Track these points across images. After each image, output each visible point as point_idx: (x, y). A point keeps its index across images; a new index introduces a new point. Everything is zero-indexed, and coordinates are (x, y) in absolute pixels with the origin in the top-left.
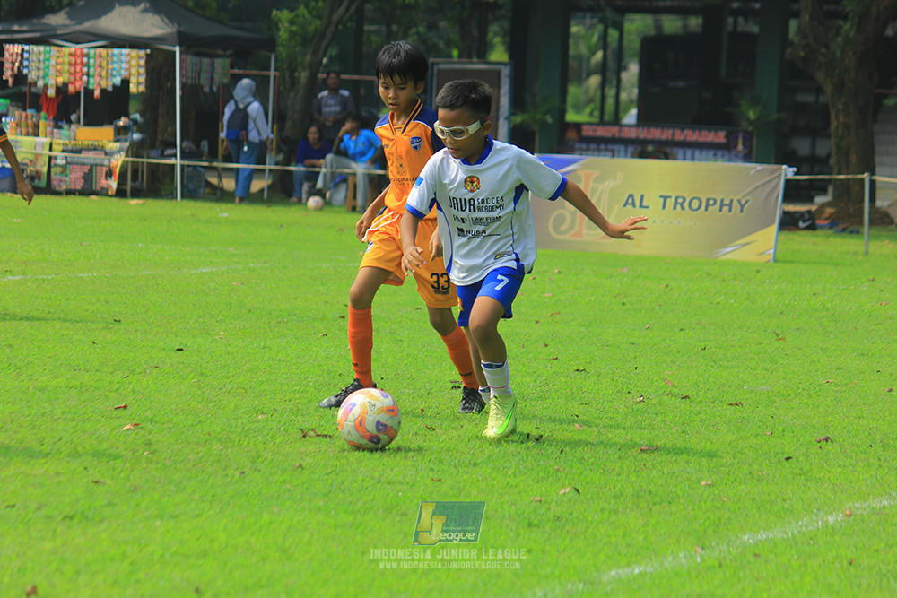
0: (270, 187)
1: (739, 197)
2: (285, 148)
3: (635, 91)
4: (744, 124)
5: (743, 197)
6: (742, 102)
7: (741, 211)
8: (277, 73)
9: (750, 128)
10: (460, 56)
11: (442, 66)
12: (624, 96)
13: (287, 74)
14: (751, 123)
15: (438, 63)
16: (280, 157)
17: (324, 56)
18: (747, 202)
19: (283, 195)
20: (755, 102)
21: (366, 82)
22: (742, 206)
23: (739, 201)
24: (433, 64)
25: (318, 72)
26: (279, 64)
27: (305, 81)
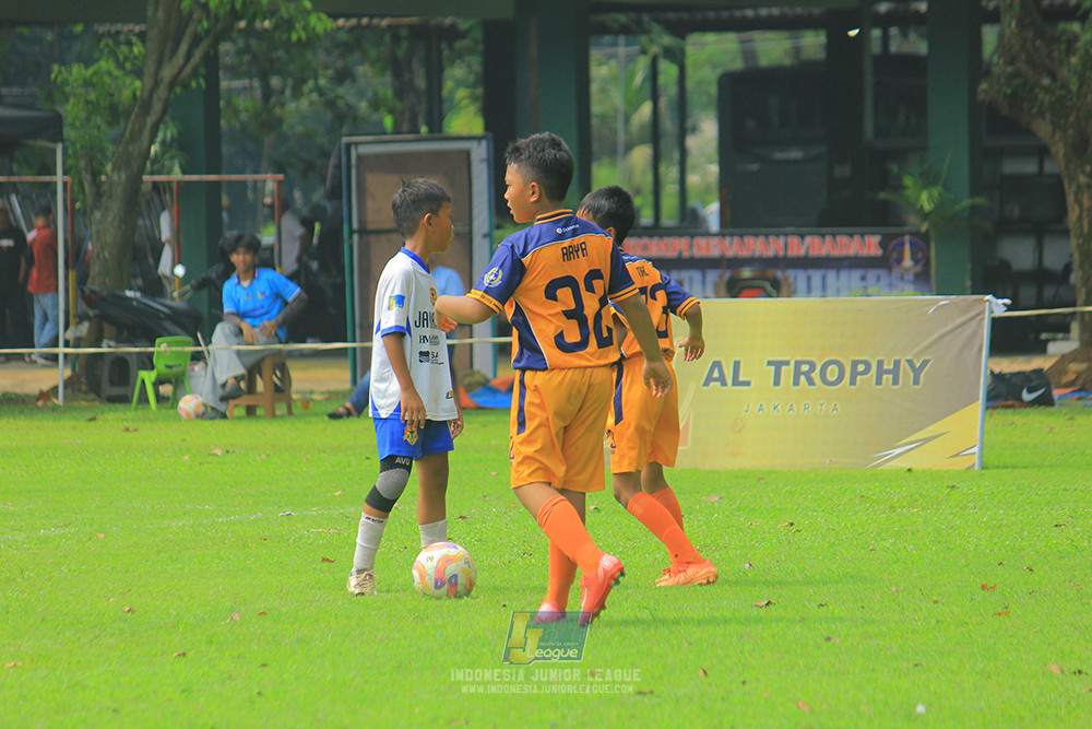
0: (68, 383)
1: (908, 357)
2: (91, 313)
3: (714, 169)
4: (913, 221)
5: (918, 355)
6: (908, 181)
7: (916, 382)
8: (67, 178)
9: (924, 227)
10: (397, 130)
11: (364, 150)
12: (693, 179)
13: (87, 178)
14: (925, 216)
15: (357, 144)
16: (84, 328)
17: (152, 142)
18: (925, 363)
19: (92, 396)
20: (928, 180)
21: (230, 183)
22: (917, 372)
23: (910, 362)
24: (348, 146)
25: (142, 171)
26: (70, 162)
27: (120, 189)
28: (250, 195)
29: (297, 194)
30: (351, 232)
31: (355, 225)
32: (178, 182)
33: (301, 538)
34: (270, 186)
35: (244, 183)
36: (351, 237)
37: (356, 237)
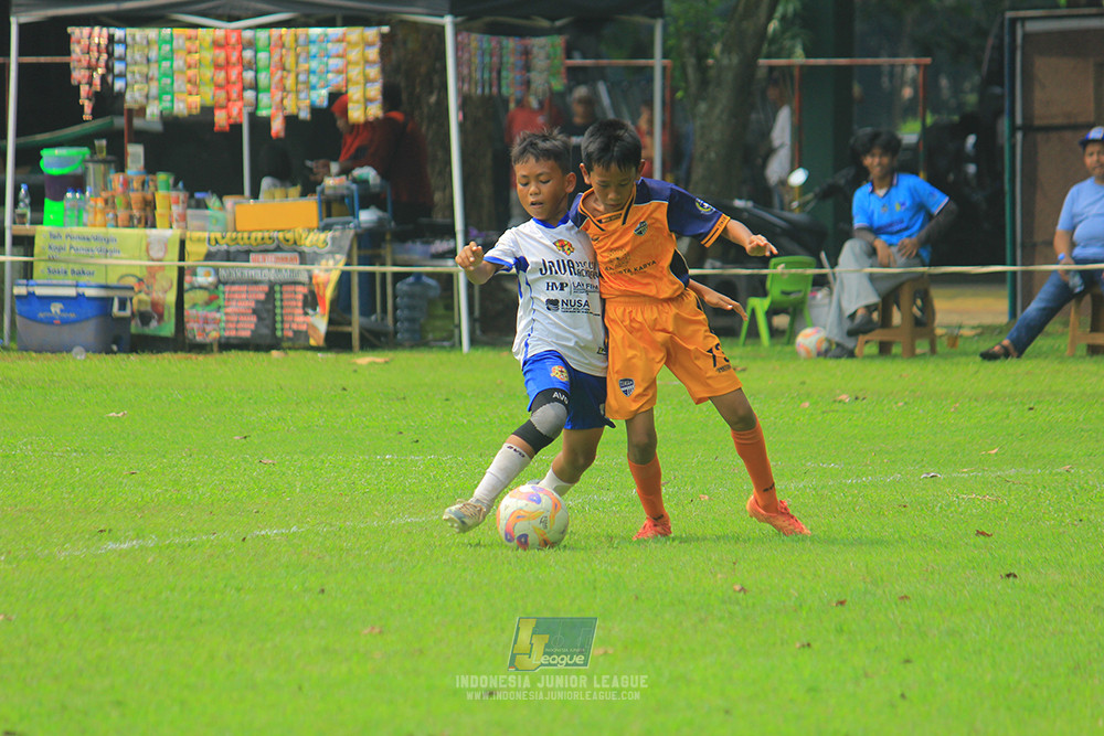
8: (669, 63)
10: (1073, 2)
11: (1032, 27)
13: (690, 61)
15: (1024, 20)
17: (770, 17)
21: (863, 68)
24: (1013, 22)
25: (757, 54)
26: (672, 42)
27: (729, 77)
28: (885, 82)
29: (944, 82)
30: (1013, 129)
31: (1019, 121)
32: (802, 67)
33: (949, 505)
34: (911, 71)
35: (877, 68)
36: (1013, 135)
37: (1019, 136)
